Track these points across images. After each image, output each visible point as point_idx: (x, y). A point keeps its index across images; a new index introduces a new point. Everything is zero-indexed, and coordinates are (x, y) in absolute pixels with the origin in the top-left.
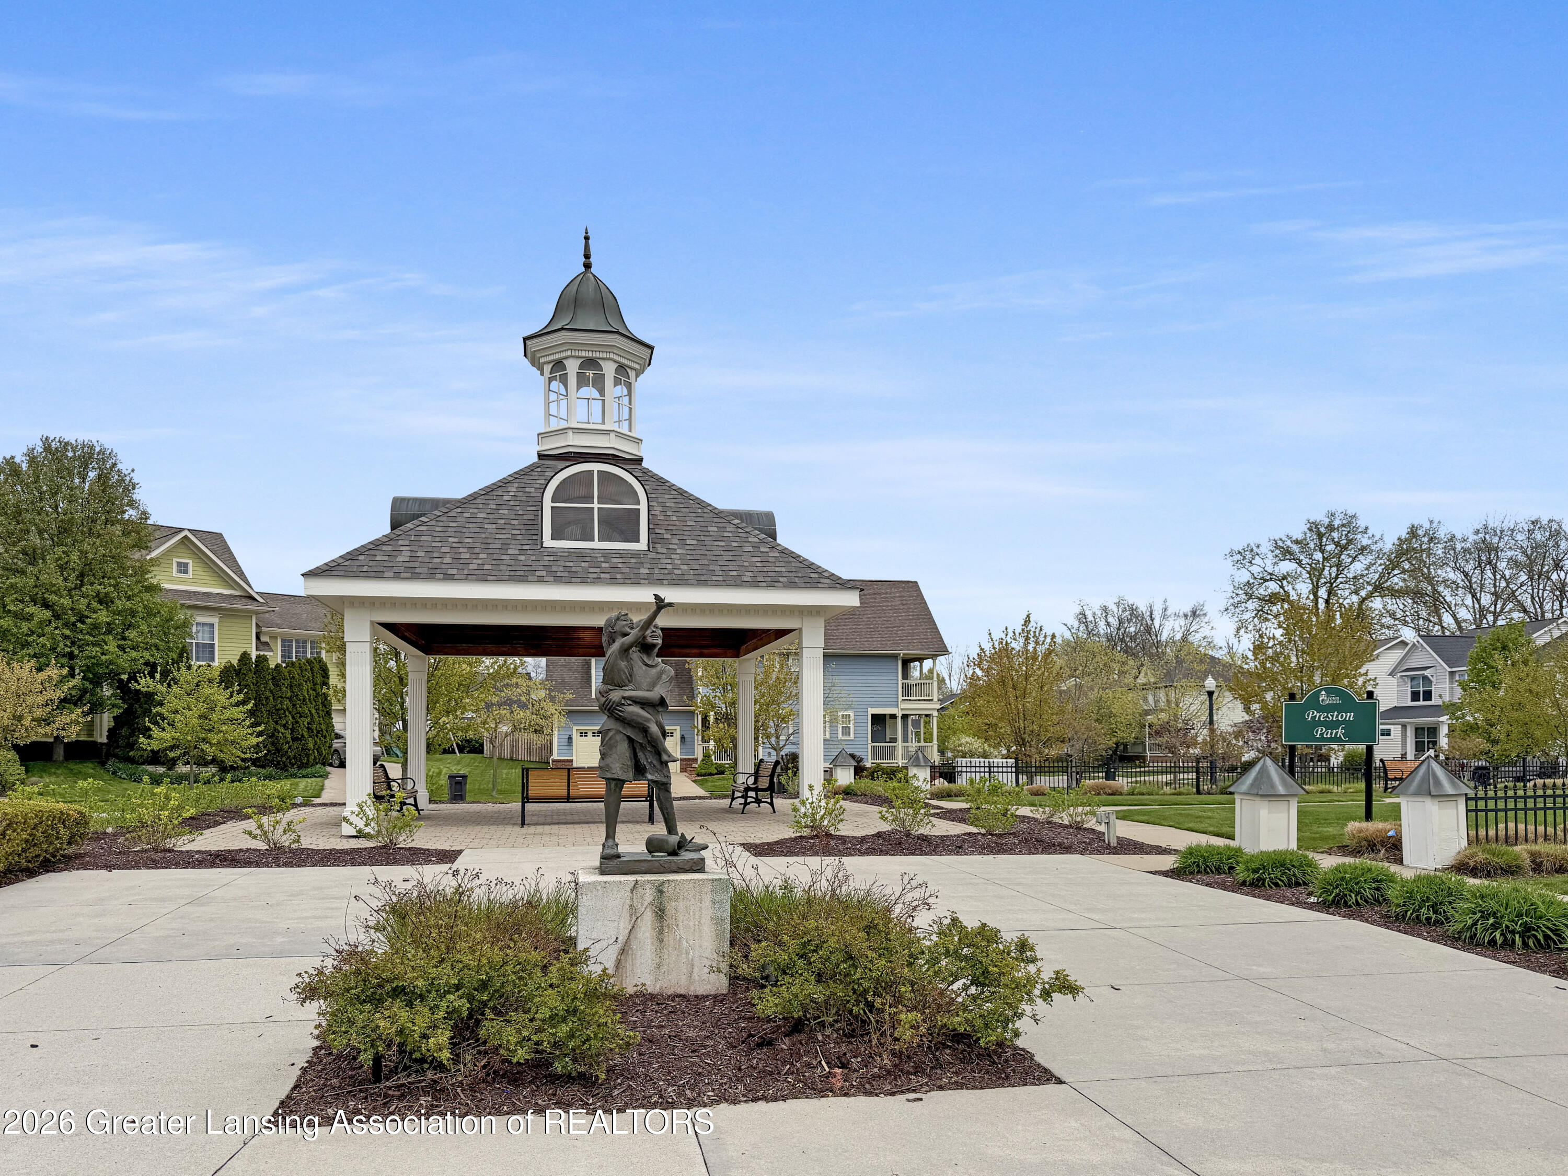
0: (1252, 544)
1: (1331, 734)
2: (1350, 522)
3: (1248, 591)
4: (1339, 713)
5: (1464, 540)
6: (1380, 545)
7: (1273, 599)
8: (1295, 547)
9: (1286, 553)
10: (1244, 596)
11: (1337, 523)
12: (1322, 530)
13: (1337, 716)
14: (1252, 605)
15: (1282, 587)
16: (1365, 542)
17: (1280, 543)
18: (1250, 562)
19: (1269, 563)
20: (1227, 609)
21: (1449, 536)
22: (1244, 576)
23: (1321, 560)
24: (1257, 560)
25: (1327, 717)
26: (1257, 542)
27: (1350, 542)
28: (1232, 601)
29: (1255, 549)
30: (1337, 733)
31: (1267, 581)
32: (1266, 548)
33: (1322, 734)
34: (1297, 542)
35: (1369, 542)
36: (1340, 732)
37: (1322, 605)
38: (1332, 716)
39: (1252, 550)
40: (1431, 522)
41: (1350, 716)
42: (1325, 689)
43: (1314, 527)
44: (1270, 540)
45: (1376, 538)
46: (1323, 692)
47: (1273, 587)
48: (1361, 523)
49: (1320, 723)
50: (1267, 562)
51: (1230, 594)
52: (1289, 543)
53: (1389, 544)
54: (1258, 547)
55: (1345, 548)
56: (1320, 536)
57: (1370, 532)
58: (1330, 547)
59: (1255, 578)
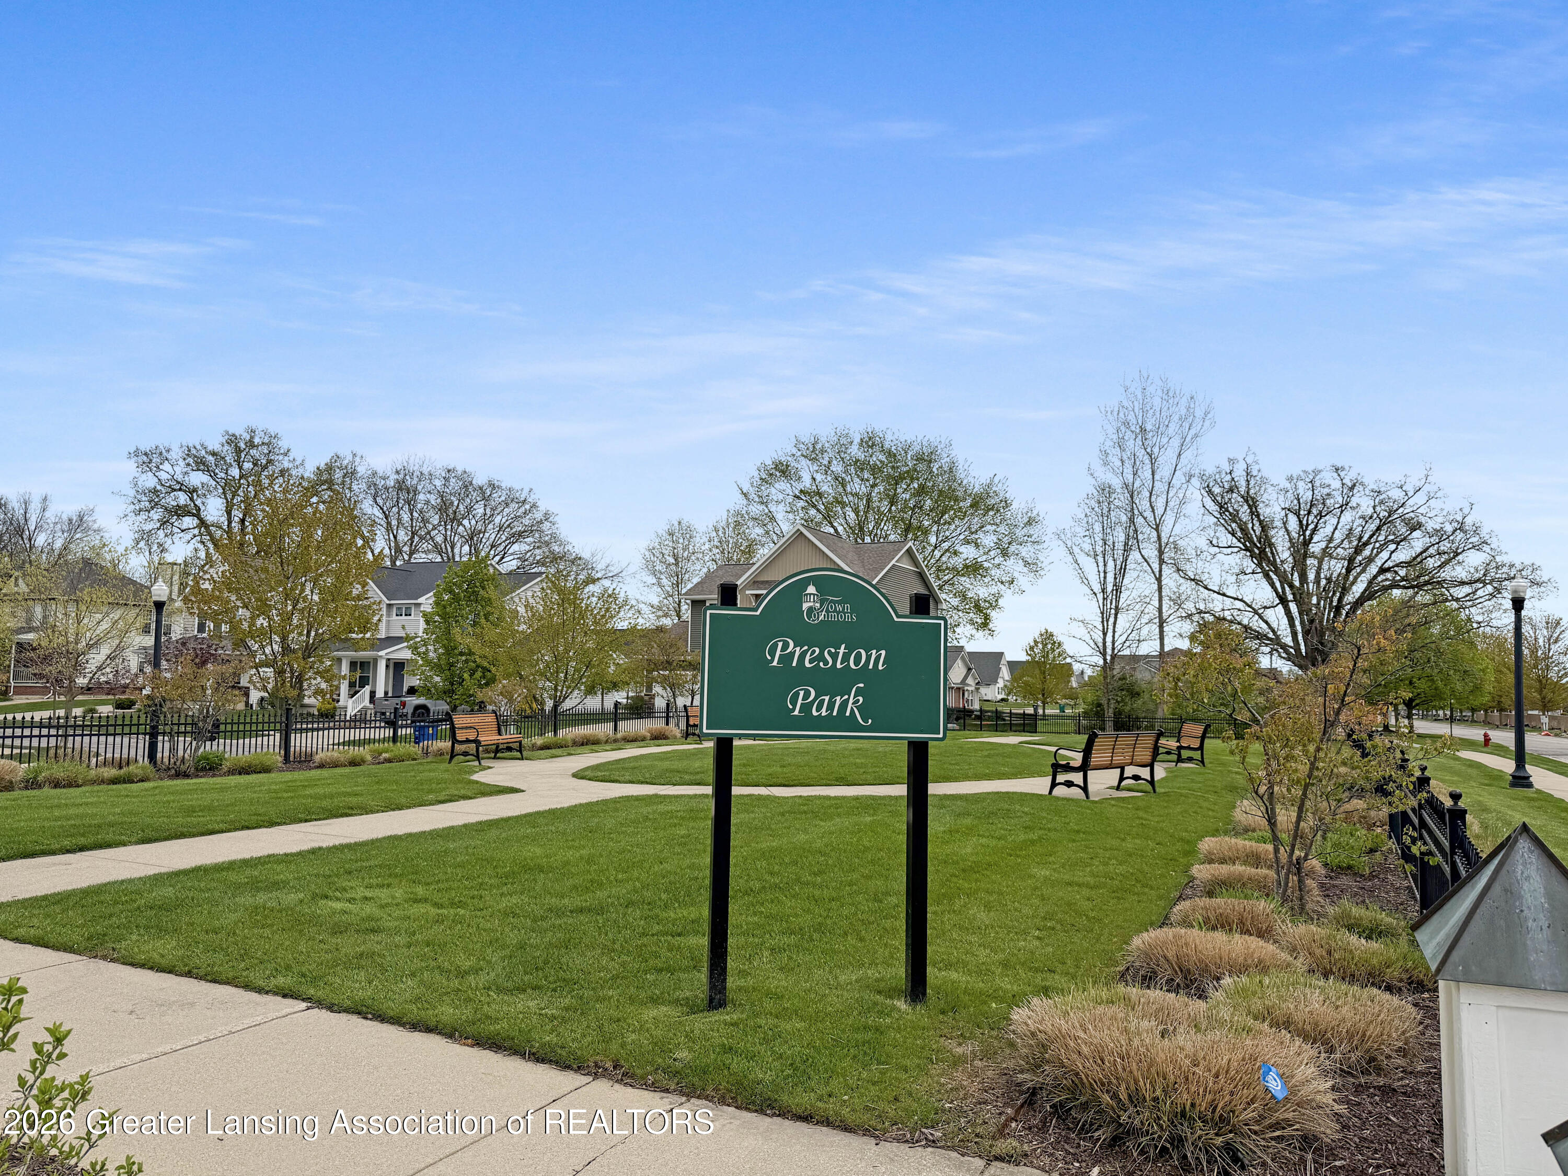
0: (161, 447)
1: (831, 707)
2: (270, 444)
3: (154, 497)
4: (850, 649)
5: (384, 478)
6: (301, 470)
7: (180, 511)
8: (211, 458)
9: (200, 464)
10: (147, 504)
11: (257, 440)
12: (242, 446)
13: (846, 658)
14: (156, 515)
15: (191, 499)
16: (286, 464)
17: (194, 451)
18: (158, 467)
19: (179, 469)
20: (126, 516)
21: (369, 472)
22: (149, 481)
23: (237, 477)
24: (166, 466)
25: (821, 658)
26: (167, 445)
27: (270, 462)
28: (133, 507)
29: (165, 454)
30: (844, 704)
31: (175, 490)
32: (176, 454)
33: (806, 708)
34: (214, 454)
35: (291, 465)
36: (853, 702)
37: (236, 526)
38: (834, 656)
39: (161, 454)
40: (355, 455)
41: (878, 658)
42: (815, 581)
43: (232, 440)
44: (182, 447)
45: (297, 463)
46: (811, 589)
47: (183, 498)
48: (284, 444)
49: (802, 676)
50: (174, 469)
51: (131, 499)
52: (203, 452)
53: (309, 472)
54: (168, 451)
55: (265, 467)
56: (238, 451)
57: (292, 455)
58: (247, 466)
59: (162, 485)
